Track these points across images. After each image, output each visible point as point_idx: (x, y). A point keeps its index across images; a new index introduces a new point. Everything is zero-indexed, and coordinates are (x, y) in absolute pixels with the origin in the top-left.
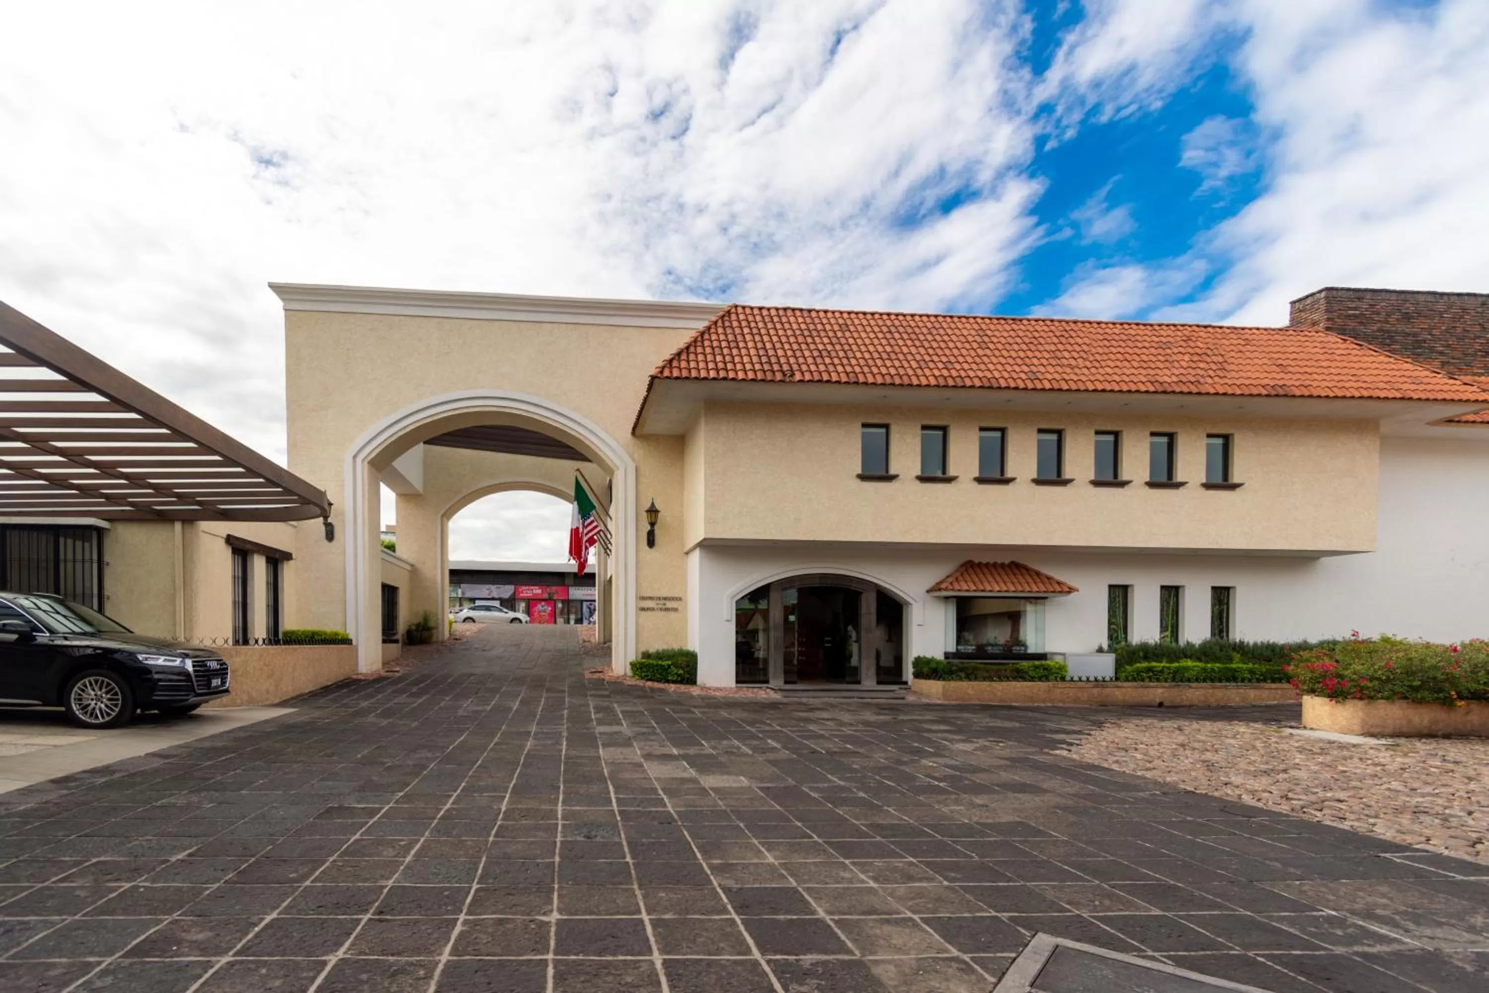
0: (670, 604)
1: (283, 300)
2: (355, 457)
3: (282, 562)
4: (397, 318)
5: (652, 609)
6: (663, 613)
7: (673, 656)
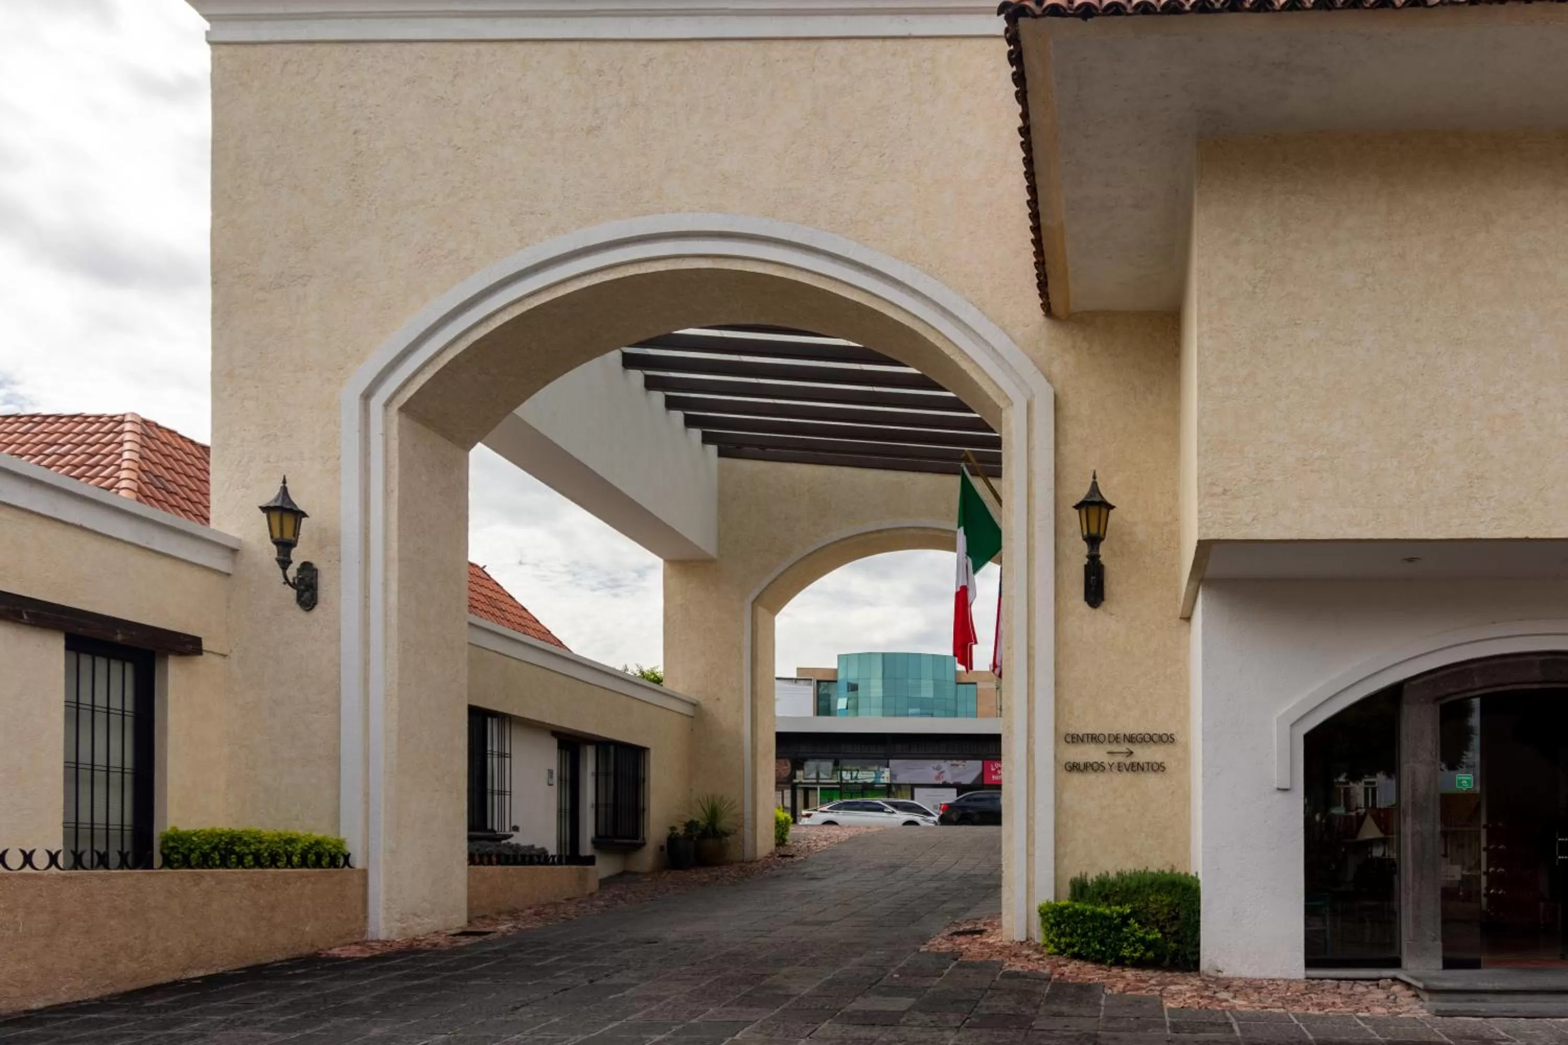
0: (1143, 754)
1: (208, 17)
2: (367, 396)
3: (165, 657)
4: (472, 48)
5: (1097, 767)
6: (1129, 776)
7: (1138, 890)
